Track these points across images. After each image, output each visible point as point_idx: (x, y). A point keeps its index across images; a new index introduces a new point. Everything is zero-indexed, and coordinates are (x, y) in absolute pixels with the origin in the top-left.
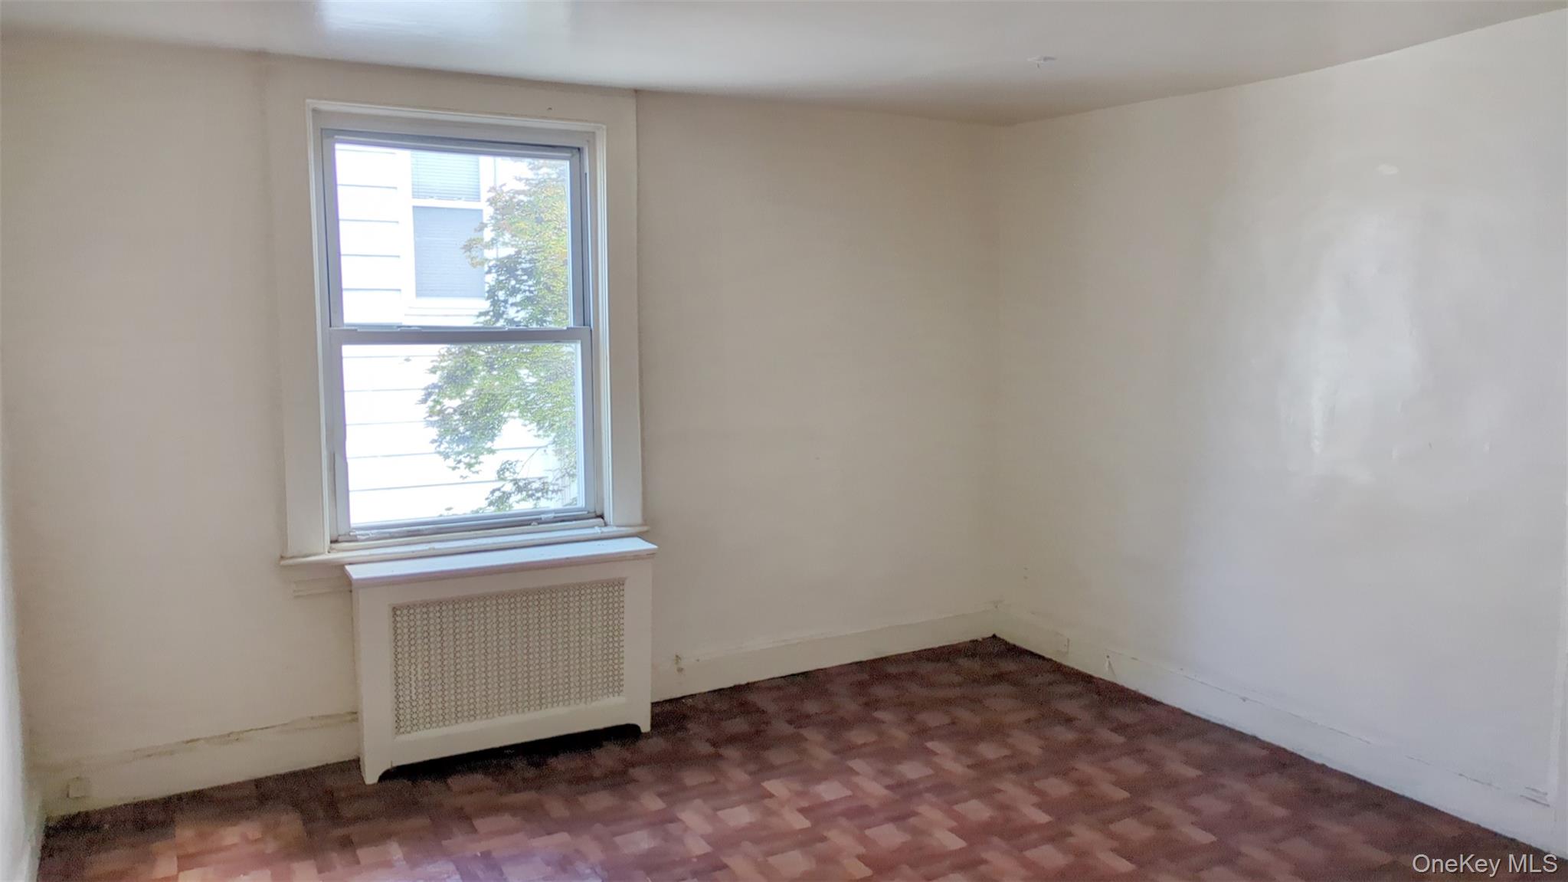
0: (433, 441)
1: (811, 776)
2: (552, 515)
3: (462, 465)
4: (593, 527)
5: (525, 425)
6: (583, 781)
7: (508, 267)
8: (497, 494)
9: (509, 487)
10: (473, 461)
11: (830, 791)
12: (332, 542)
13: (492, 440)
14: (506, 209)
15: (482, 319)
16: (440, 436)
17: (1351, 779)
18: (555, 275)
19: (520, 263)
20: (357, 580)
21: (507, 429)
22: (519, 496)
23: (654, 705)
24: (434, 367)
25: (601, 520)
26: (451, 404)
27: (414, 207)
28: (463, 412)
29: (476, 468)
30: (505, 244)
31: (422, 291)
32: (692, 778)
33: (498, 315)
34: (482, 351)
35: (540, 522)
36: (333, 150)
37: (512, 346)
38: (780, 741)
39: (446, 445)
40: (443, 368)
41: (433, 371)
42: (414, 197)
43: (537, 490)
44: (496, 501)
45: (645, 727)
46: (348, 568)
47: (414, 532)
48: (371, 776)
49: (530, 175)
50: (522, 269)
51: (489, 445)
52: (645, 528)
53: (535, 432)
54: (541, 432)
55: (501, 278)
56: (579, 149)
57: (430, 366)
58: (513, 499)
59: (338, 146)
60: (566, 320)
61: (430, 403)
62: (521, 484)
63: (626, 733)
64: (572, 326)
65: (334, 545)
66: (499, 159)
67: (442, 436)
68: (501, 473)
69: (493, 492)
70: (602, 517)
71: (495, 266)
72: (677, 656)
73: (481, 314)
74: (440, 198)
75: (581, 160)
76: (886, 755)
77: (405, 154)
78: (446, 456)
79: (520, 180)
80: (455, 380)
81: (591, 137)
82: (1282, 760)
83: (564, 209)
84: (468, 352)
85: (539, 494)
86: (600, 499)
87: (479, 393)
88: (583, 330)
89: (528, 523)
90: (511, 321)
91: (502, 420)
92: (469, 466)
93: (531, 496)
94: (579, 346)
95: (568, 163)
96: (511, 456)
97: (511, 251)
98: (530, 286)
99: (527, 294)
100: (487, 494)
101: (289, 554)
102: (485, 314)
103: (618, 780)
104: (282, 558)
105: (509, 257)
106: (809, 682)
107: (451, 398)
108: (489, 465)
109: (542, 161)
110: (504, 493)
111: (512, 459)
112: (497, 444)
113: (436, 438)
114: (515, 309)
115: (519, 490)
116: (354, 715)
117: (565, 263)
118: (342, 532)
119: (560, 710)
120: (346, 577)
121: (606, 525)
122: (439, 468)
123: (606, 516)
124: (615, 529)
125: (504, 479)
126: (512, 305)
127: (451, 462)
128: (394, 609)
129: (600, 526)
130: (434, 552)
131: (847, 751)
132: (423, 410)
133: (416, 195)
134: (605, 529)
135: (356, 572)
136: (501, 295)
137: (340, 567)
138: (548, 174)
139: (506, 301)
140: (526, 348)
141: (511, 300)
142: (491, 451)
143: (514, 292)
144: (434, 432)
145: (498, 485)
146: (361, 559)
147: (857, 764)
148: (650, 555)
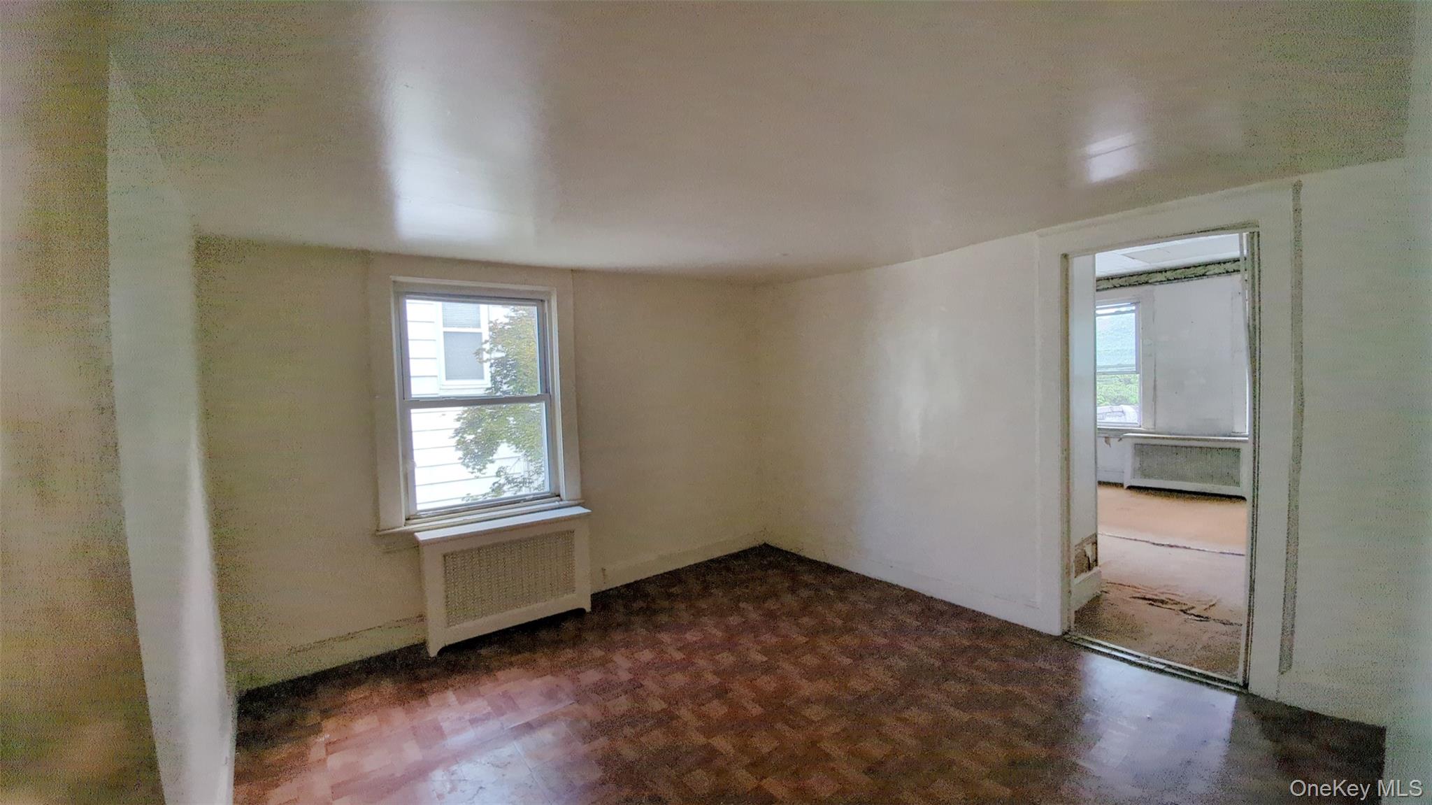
0: (460, 459)
1: (681, 628)
2: (531, 497)
3: (476, 470)
4: (554, 502)
5: (509, 446)
6: (557, 644)
7: (500, 363)
8: (496, 485)
9: (502, 481)
10: (482, 467)
11: (691, 636)
12: (406, 520)
13: (492, 456)
14: (498, 333)
15: (488, 391)
16: (464, 456)
17: (945, 603)
18: (527, 366)
19: (509, 361)
20: (423, 541)
21: (500, 449)
22: (509, 486)
23: (593, 596)
24: (459, 418)
25: (558, 498)
26: (470, 437)
27: (444, 332)
28: (476, 442)
29: (484, 471)
30: (498, 350)
31: (449, 376)
32: (618, 636)
33: (497, 389)
34: (488, 410)
35: (525, 501)
36: (405, 303)
37: (504, 406)
38: (662, 610)
39: (468, 460)
40: (464, 418)
41: (458, 420)
42: (444, 326)
43: (520, 483)
44: (496, 488)
45: (588, 608)
46: (416, 534)
47: (453, 511)
48: (433, 651)
49: (513, 314)
50: (510, 364)
51: (491, 458)
52: (582, 501)
53: (515, 450)
54: (518, 450)
55: (498, 369)
56: (542, 301)
57: (457, 417)
58: (505, 488)
59: (408, 301)
60: (537, 391)
61: (457, 438)
62: (510, 479)
63: (578, 613)
64: (540, 393)
65: (407, 522)
66: (491, 306)
67: (465, 455)
68: (498, 474)
69: (494, 484)
70: (559, 496)
71: (494, 363)
72: (602, 569)
73: (488, 389)
74: (458, 327)
75: (543, 306)
76: (720, 613)
77: (439, 304)
78: (468, 467)
79: (507, 317)
80: (471, 425)
81: (549, 294)
82: (911, 596)
83: (534, 332)
84: (479, 410)
85: (521, 485)
86: (558, 487)
87: (485, 431)
88: (546, 395)
89: (518, 502)
90: (504, 392)
91: (498, 444)
92: (480, 470)
93: (517, 486)
94: (544, 404)
95: (536, 308)
96: (504, 464)
97: (503, 355)
98: (514, 373)
99: (513, 377)
100: (490, 485)
101: (380, 529)
102: (490, 389)
103: (576, 641)
104: (378, 530)
105: (502, 358)
106: (674, 577)
107: (470, 434)
108: (491, 469)
109: (519, 307)
110: (500, 484)
111: (504, 465)
112: (495, 456)
113: (462, 456)
114: (506, 385)
115: (509, 482)
116: (421, 618)
117: (534, 360)
118: (412, 513)
119: (541, 605)
120: (415, 539)
121: (561, 500)
122: (464, 472)
123: (561, 495)
124: (567, 502)
125: (500, 476)
126: (505, 383)
127: (470, 469)
128: (444, 556)
129: (558, 501)
130: (466, 522)
131: (699, 613)
132: (454, 441)
133: (445, 325)
134: (561, 503)
135: (422, 536)
136: (499, 378)
137: (411, 533)
138: (523, 314)
139: (501, 382)
140: (512, 406)
141: (504, 381)
142: (492, 462)
143: (506, 376)
144: (460, 454)
145: (497, 479)
146: (424, 528)
147: (705, 619)
148: (587, 515)
